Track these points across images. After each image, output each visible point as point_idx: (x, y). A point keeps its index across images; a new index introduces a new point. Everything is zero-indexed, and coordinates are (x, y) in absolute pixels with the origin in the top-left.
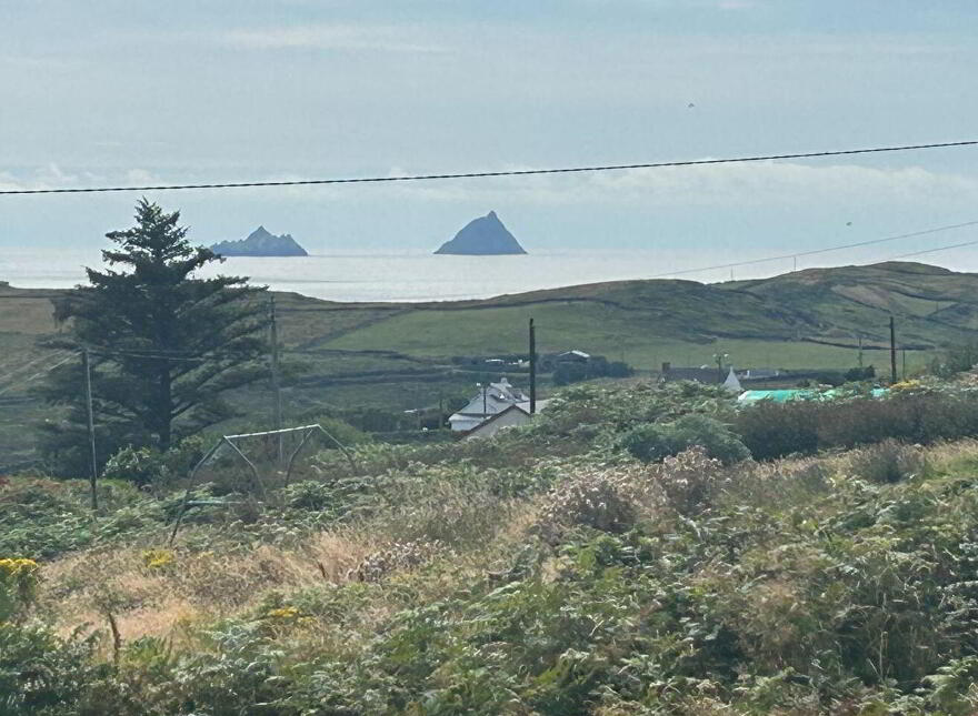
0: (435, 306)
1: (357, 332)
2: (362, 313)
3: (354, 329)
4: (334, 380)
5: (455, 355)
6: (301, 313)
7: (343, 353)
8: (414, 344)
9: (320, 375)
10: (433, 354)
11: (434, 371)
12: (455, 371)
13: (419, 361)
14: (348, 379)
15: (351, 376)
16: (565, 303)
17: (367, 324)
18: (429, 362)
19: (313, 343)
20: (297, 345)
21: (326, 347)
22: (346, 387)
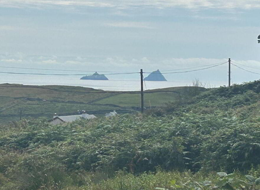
0: (129, 92)
1: (106, 99)
2: (108, 94)
3: (105, 98)
4: (97, 112)
5: (133, 106)
6: (90, 93)
7: (101, 105)
8: (121, 103)
9: (93, 111)
10: (126, 106)
11: (126, 110)
12: (132, 111)
13: (122, 107)
14: (101, 112)
15: (102, 111)
16: (165, 92)
17: (108, 97)
18: (125, 108)
19: (93, 101)
20: (87, 102)
21: (96, 103)
22: (100, 114)
